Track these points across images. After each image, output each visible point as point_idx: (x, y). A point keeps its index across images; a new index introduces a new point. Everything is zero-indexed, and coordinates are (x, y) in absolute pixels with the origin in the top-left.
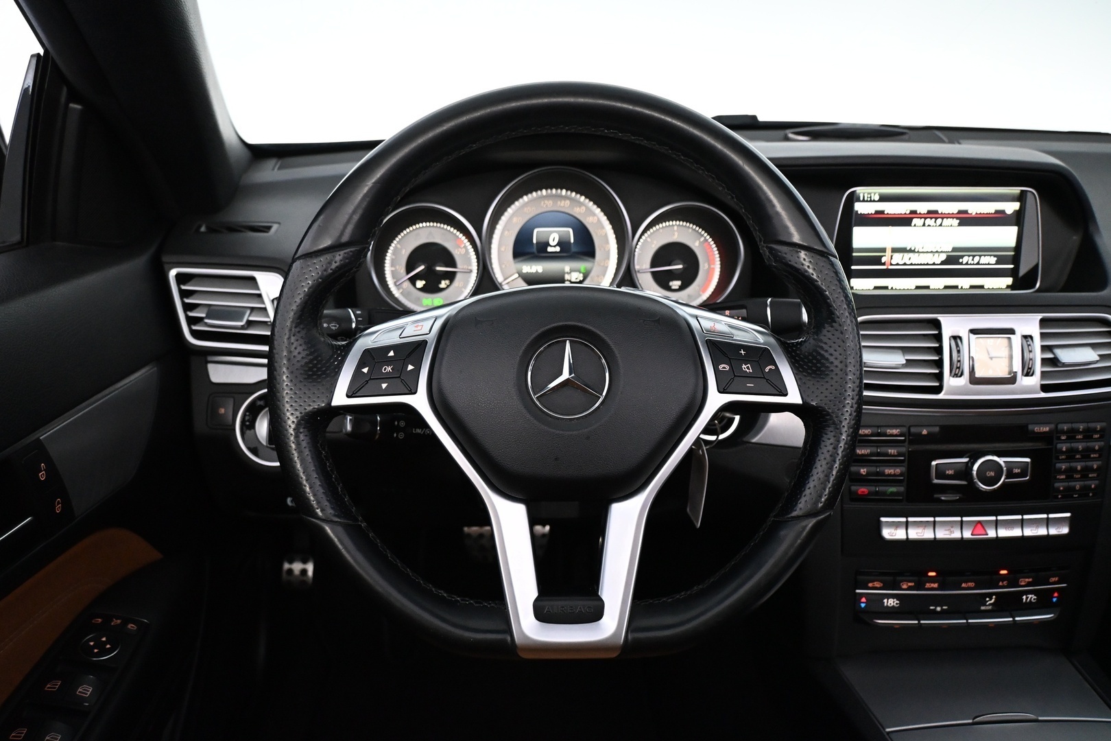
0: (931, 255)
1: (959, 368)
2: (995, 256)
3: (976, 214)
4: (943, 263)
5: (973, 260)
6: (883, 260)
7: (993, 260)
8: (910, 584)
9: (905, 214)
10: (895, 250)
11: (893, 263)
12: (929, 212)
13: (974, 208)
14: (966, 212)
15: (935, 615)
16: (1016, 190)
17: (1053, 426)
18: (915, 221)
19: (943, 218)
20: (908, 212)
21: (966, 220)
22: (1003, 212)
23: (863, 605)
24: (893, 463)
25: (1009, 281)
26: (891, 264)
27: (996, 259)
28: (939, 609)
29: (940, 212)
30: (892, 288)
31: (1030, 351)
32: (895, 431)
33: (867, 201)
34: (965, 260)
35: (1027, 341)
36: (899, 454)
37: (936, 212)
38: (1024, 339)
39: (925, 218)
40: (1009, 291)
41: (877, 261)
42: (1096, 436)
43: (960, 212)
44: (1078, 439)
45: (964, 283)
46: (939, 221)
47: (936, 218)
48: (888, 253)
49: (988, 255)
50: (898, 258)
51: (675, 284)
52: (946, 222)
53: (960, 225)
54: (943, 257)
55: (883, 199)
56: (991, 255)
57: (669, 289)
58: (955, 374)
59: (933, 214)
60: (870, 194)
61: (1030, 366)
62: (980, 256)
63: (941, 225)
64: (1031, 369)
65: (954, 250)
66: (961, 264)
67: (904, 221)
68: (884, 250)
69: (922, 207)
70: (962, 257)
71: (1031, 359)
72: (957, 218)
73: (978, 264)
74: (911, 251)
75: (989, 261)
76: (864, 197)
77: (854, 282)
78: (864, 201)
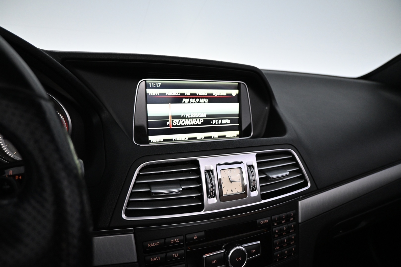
0: (195, 120)
1: (212, 192)
2: (229, 119)
3: (217, 96)
4: (202, 124)
5: (218, 122)
6: (168, 123)
7: (228, 121)
9: (178, 96)
10: (174, 117)
11: (174, 124)
12: (192, 95)
13: (216, 93)
14: (211, 95)
16: (236, 83)
17: (269, 218)
18: (184, 100)
19: (199, 98)
20: (179, 95)
21: (212, 99)
22: (230, 95)
24: (177, 262)
25: (238, 132)
26: (173, 126)
27: (230, 121)
29: (198, 95)
30: (175, 140)
31: (253, 176)
32: (176, 240)
33: (154, 88)
34: (214, 121)
35: (251, 169)
36: (180, 255)
37: (195, 95)
38: (248, 168)
39: (190, 98)
40: (238, 138)
41: (164, 124)
42: (291, 219)
43: (208, 95)
44: (283, 223)
45: (215, 135)
46: (198, 100)
47: (196, 99)
48: (170, 119)
49: (226, 119)
50: (176, 122)
52: (201, 101)
53: (209, 102)
54: (202, 121)
55: (163, 86)
56: (227, 119)
58: (211, 196)
59: (194, 96)
60: (156, 83)
61: (254, 185)
62: (222, 119)
63: (199, 102)
64: (254, 186)
65: (208, 116)
66: (212, 124)
67: (178, 100)
68: (167, 117)
69: (188, 92)
70: (212, 120)
71: (254, 180)
72: (207, 98)
73: (221, 124)
74: (184, 117)
75: (226, 122)
76: (152, 85)
77: (151, 138)
78: (152, 88)
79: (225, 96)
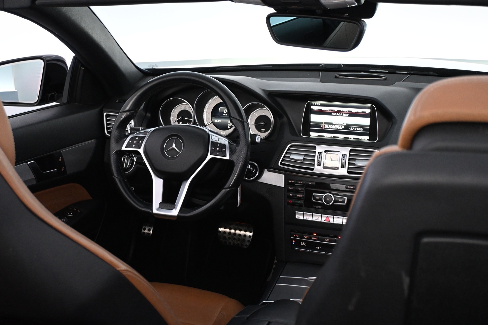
0: (339, 126)
1: (320, 163)
2: (362, 128)
3: (355, 112)
4: (343, 129)
5: (354, 129)
6: (322, 126)
7: (362, 129)
8: (307, 237)
9: (329, 111)
10: (326, 123)
11: (325, 127)
12: (338, 111)
13: (354, 110)
14: (351, 111)
15: (317, 250)
16: (369, 105)
18: (333, 114)
19: (343, 113)
20: (330, 110)
21: (351, 114)
22: (365, 112)
23: (294, 243)
24: (300, 192)
25: (368, 137)
26: (324, 128)
28: (318, 248)
29: (342, 111)
30: (325, 136)
32: (301, 182)
33: (316, 106)
34: (351, 129)
35: (345, 157)
36: (302, 190)
37: (340, 111)
38: (343, 156)
39: (336, 113)
40: (368, 141)
41: (320, 126)
43: (349, 111)
45: (352, 137)
46: (341, 114)
47: (340, 113)
48: (323, 124)
49: (360, 128)
50: (327, 126)
51: (263, 130)
52: (344, 115)
53: (349, 116)
54: (343, 127)
55: (321, 105)
56: (361, 128)
57: (260, 131)
58: (318, 165)
59: (339, 112)
60: (317, 103)
61: (344, 165)
62: (357, 128)
63: (342, 116)
65: (347, 124)
66: (350, 130)
67: (329, 113)
68: (322, 123)
69: (336, 109)
70: (350, 127)
71: (344, 162)
72: (348, 114)
73: (356, 130)
74: (331, 124)
75: (360, 129)
76: (315, 104)
77: (311, 133)
78: (315, 105)
79: (361, 113)
